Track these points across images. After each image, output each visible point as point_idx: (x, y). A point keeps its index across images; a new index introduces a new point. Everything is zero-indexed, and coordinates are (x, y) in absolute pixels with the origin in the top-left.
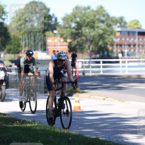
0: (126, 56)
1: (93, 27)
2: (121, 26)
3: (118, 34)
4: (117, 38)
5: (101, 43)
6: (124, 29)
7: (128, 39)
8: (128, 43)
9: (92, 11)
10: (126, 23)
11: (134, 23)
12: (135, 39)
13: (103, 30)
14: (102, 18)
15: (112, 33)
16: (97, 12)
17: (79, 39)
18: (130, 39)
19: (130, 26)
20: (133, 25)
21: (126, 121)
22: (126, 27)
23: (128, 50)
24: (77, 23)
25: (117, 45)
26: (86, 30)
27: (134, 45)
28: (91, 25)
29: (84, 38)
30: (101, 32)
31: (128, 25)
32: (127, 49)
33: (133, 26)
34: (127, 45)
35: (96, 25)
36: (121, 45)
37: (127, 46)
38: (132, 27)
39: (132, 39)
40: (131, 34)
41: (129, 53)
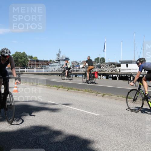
1: (21, 59)
2: (31, 59)
3: (30, 61)
4: (29, 62)
5: (24, 64)
6: (32, 60)
7: (33, 63)
9: (21, 53)
10: (33, 57)
13: (25, 59)
14: (25, 56)
15: (28, 60)
16: (23, 54)
17: (17, 62)
24: (16, 57)
25: (29, 64)
26: (19, 60)
27: (35, 65)
28: (21, 58)
29: (18, 62)
30: (24, 60)
35: (22, 58)
36: (31, 65)
38: (34, 59)
40: (34, 61)
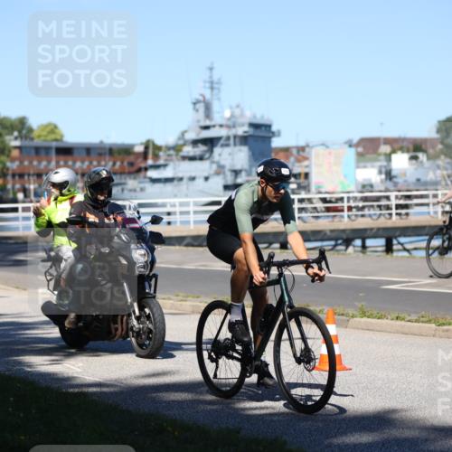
0: (32, 197)
2: (20, 137)
3: (16, 153)
4: (14, 161)
7: (35, 163)
8: (36, 172)
11: (48, 129)
12: (49, 162)
15: (5, 150)
18: (40, 162)
19: (39, 136)
20: (45, 133)
21: (33, 328)
22: (32, 139)
23: (37, 185)
31: (35, 134)
32: (34, 183)
33: (46, 136)
34: (33, 175)
36: (22, 175)
37: (35, 177)
38: (43, 138)
39: (44, 163)
40: (43, 152)
41: (39, 191)
